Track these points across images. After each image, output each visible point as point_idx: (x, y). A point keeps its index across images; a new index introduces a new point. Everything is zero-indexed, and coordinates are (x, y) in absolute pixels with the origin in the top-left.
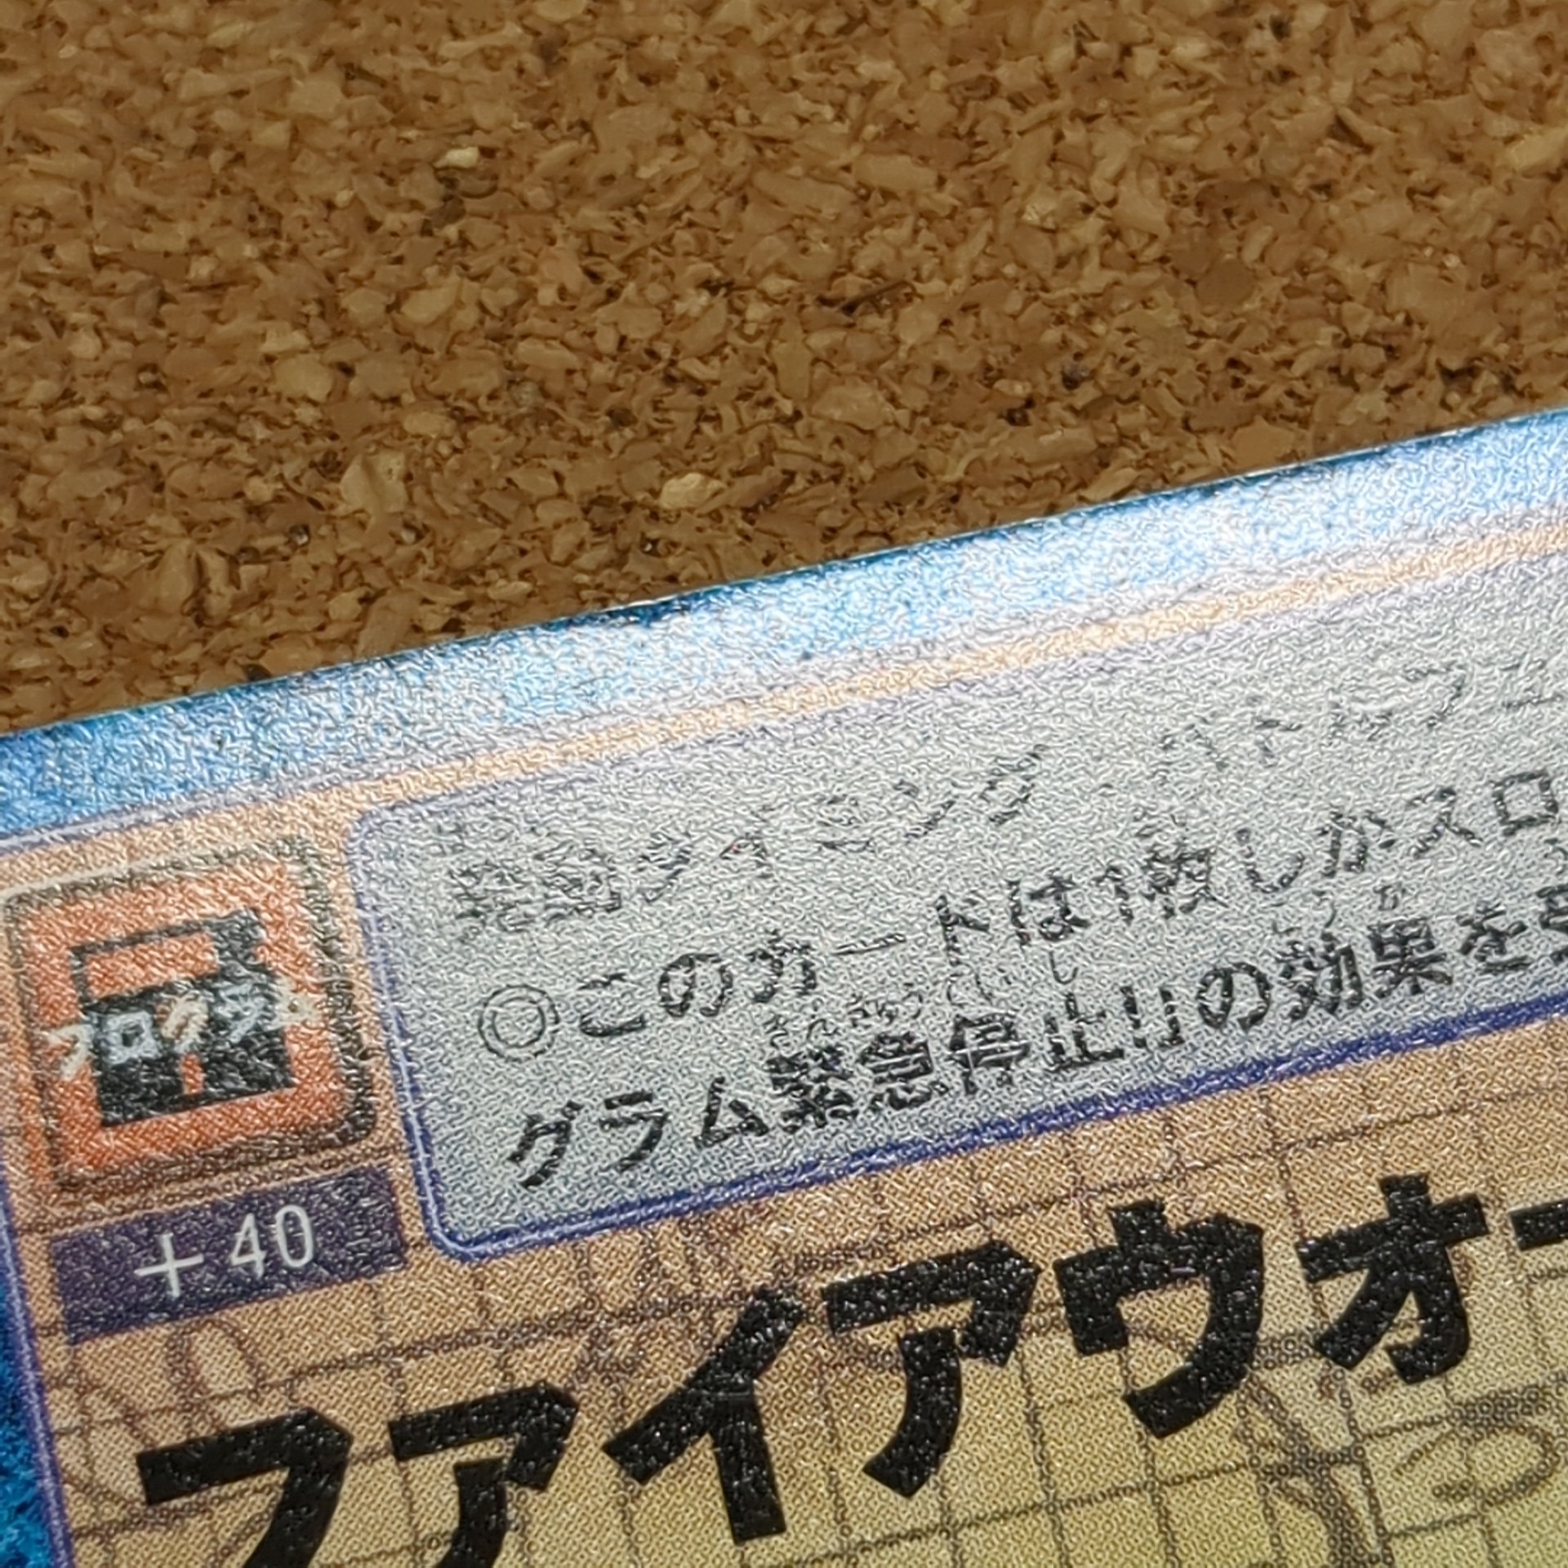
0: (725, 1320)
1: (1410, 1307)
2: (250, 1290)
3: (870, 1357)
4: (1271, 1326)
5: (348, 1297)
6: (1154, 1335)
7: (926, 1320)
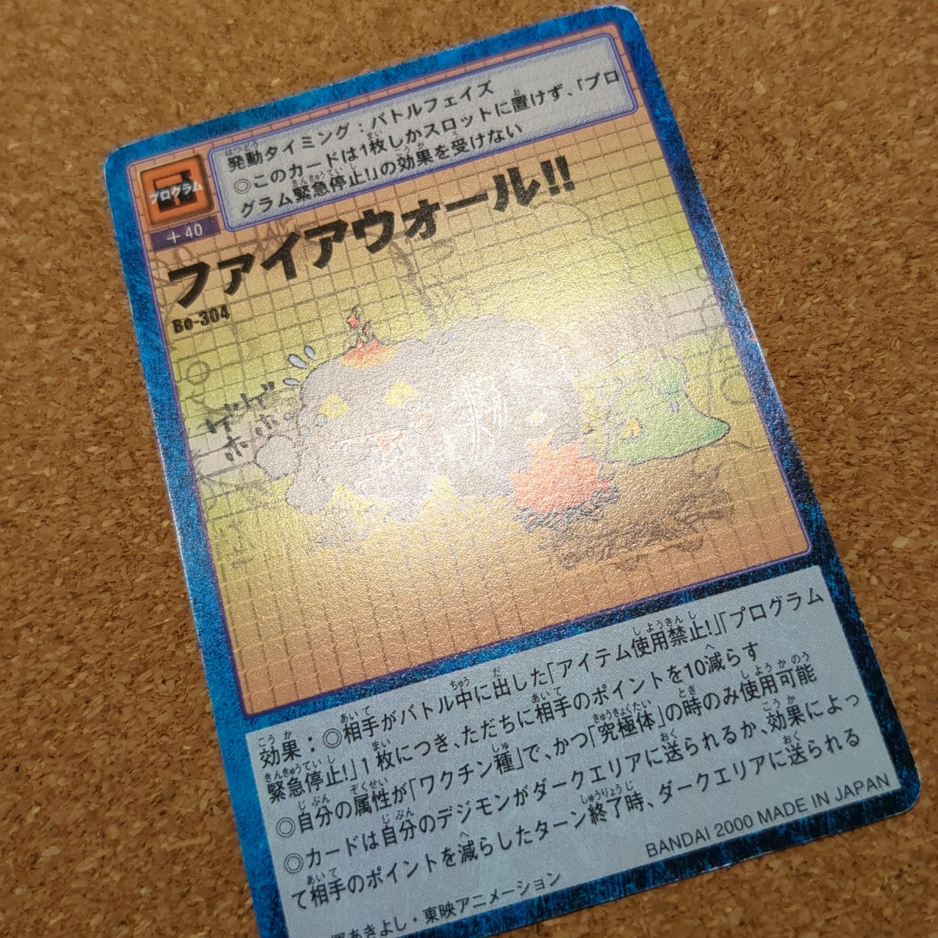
0: (284, 239)
1: (424, 225)
2: (189, 240)
3: (315, 243)
4: (395, 231)
5: (209, 240)
6: (371, 234)
7: (325, 236)
